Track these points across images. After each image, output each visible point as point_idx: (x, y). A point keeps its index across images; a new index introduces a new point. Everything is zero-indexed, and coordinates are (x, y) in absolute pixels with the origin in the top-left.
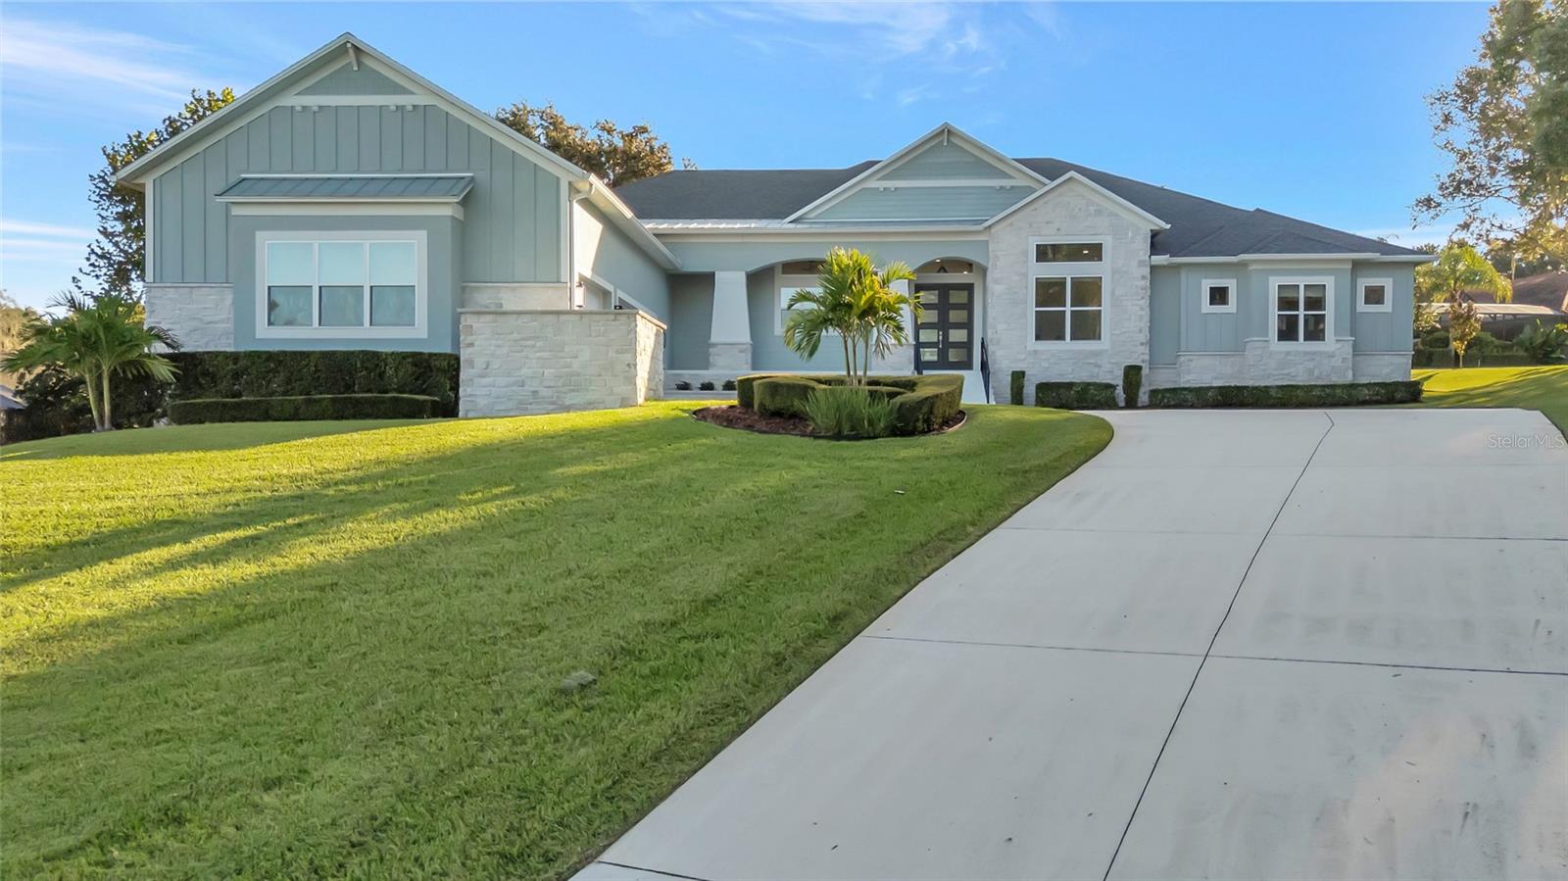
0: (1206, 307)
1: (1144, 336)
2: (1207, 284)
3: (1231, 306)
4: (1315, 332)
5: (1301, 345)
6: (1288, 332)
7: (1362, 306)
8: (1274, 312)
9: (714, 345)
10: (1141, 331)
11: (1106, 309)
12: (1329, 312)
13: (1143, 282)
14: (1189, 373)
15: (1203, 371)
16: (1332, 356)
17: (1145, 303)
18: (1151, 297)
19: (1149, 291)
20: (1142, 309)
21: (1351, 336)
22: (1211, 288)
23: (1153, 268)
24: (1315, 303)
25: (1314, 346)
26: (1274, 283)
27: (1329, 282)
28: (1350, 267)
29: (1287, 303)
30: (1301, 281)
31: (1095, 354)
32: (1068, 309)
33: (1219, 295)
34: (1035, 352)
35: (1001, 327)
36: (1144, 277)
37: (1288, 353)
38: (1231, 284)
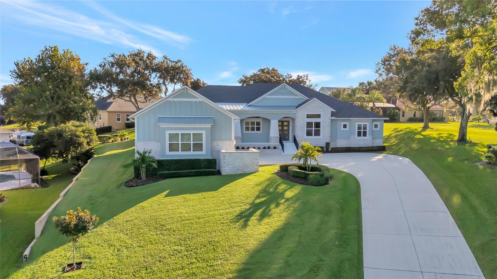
0: (343, 129)
1: (329, 135)
2: (343, 123)
3: (347, 129)
4: (365, 134)
5: (362, 137)
6: (359, 134)
7: (374, 129)
8: (357, 130)
11: (321, 129)
12: (368, 130)
13: (329, 123)
14: (339, 143)
15: (341, 143)
16: (368, 140)
17: (330, 128)
19: (330, 125)
20: (329, 129)
21: (372, 135)
23: (331, 120)
24: (365, 128)
25: (365, 138)
26: (357, 124)
27: (368, 124)
28: (372, 120)
29: (359, 128)
30: (362, 124)
31: (319, 139)
32: (313, 129)
33: (345, 126)
34: (306, 139)
35: (299, 133)
36: (330, 122)
37: (359, 139)
38: (347, 123)
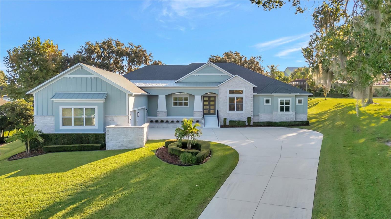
0: (265, 104)
1: (252, 110)
2: (265, 99)
3: (270, 104)
4: (287, 109)
5: (285, 112)
6: (282, 109)
7: (297, 104)
8: (279, 105)
9: (158, 111)
10: (251, 109)
11: (244, 104)
12: (290, 106)
13: (251, 99)
14: (261, 118)
15: (264, 118)
16: (291, 115)
17: (252, 103)
18: (253, 102)
19: (253, 101)
20: (251, 104)
21: (295, 110)
22: (266, 100)
23: (254, 95)
24: (288, 103)
25: (287, 113)
26: (279, 99)
27: (290, 99)
28: (295, 96)
29: (282, 103)
30: (285, 99)
31: (242, 114)
32: (236, 104)
33: (267, 101)
34: (229, 113)
35: (221, 108)
36: (252, 97)
37: (282, 114)
38: (270, 99)
